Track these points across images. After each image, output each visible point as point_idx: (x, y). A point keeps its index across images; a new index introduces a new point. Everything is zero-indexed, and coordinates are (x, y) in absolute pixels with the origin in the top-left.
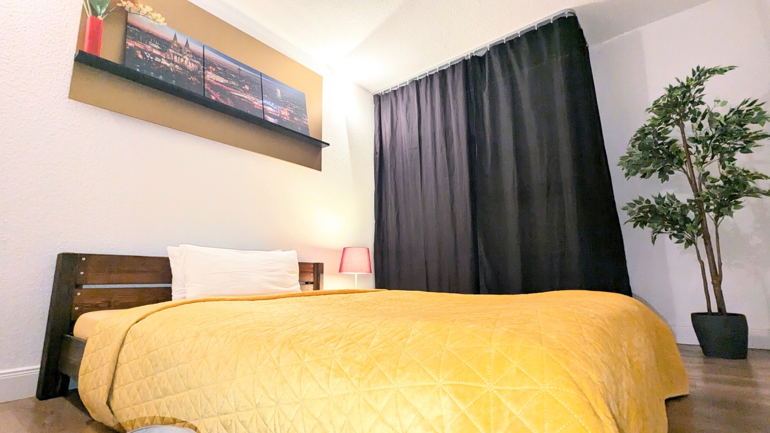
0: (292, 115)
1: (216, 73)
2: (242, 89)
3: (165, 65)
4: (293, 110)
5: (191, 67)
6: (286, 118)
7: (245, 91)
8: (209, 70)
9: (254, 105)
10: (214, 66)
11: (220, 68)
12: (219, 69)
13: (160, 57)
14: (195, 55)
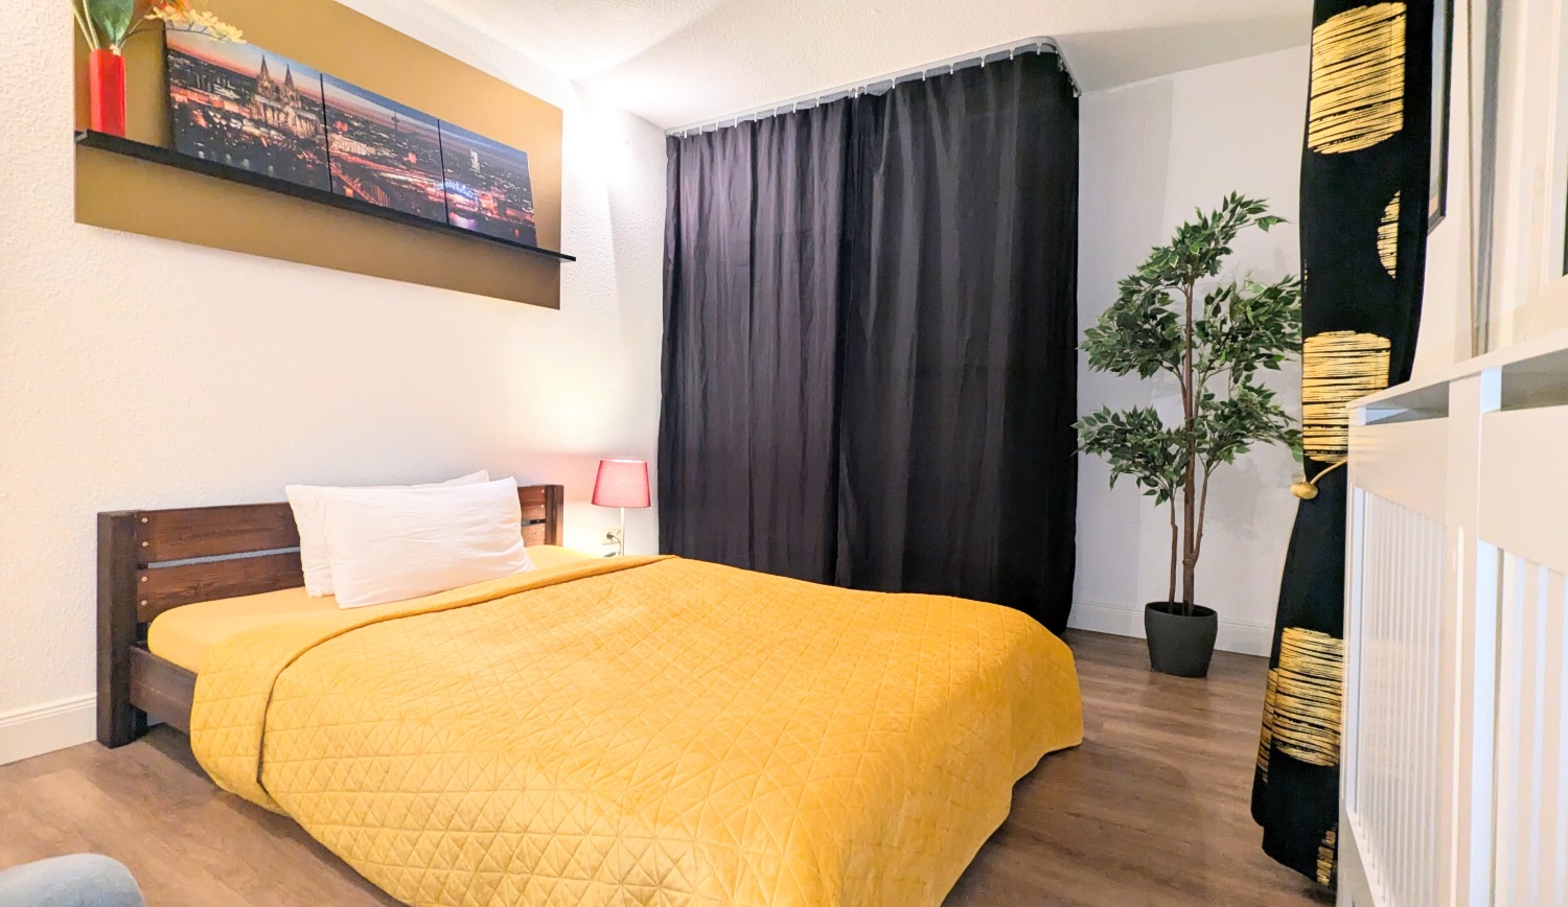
0: (502, 206)
1: (351, 134)
2: (404, 164)
3: (251, 135)
4: (505, 194)
5: (301, 128)
6: (489, 214)
7: (409, 167)
8: (335, 131)
9: (427, 194)
10: (345, 120)
11: (357, 122)
12: (356, 124)
13: (239, 117)
14: (306, 101)
